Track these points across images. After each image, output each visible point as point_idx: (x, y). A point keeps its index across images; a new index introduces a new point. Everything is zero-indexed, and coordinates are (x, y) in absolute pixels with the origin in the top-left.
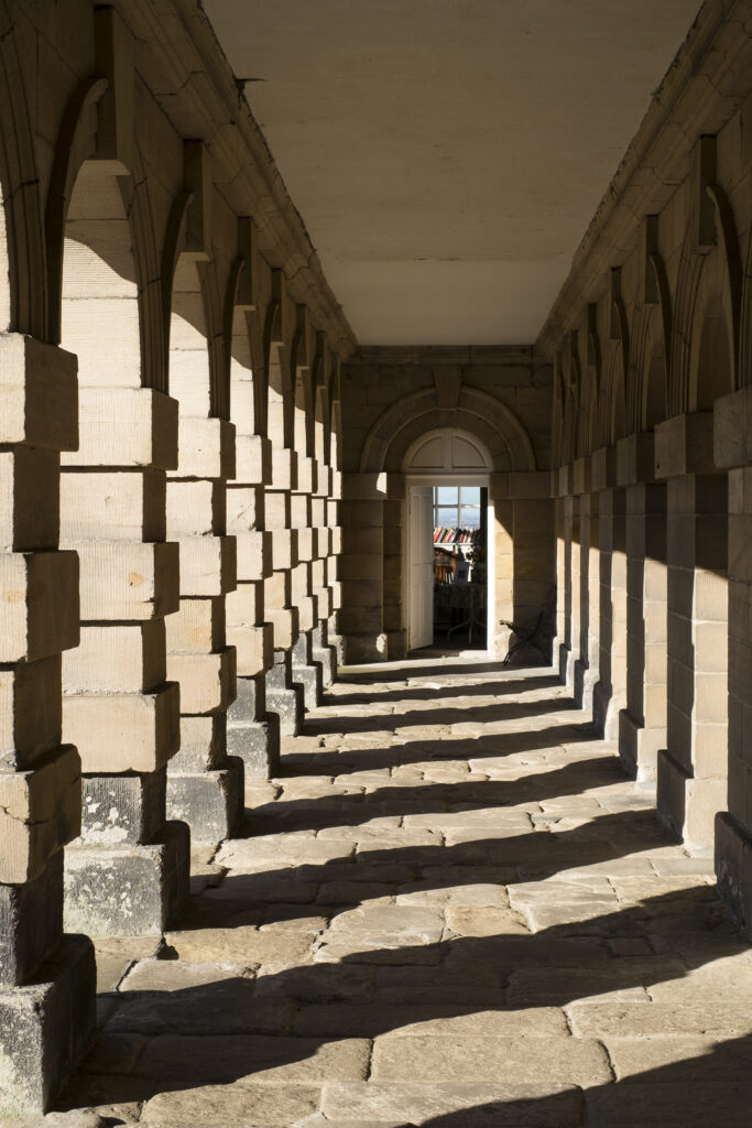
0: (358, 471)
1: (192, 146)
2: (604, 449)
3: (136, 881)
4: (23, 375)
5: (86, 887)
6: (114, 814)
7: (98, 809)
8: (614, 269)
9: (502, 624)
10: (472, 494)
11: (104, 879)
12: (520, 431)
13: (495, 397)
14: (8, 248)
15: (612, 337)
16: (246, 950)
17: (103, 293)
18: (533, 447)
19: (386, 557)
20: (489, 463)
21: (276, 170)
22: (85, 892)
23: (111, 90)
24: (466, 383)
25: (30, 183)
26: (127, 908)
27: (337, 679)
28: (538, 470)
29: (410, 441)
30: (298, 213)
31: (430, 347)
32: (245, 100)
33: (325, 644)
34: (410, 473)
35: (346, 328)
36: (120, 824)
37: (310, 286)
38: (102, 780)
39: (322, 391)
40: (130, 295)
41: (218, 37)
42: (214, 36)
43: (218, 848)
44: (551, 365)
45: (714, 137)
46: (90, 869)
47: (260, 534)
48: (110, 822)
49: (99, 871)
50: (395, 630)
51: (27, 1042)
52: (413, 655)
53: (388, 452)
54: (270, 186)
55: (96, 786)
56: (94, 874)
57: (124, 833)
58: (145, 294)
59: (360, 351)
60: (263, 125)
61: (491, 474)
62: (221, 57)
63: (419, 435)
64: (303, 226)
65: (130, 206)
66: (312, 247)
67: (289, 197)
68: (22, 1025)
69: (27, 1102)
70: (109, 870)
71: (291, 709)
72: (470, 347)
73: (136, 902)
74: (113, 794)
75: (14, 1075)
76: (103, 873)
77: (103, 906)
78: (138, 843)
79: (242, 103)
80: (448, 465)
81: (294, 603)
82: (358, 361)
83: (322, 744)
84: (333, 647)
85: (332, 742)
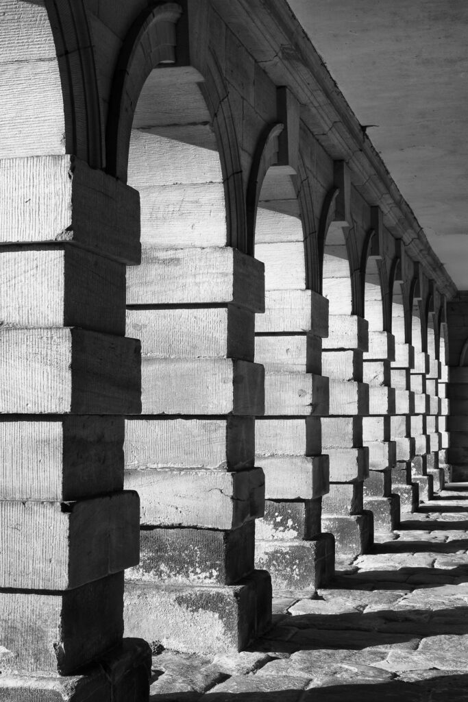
0: (460, 366)
1: (338, 164)
3: (301, 559)
4: (232, 267)
5: (274, 562)
6: (290, 523)
7: (281, 520)
11: (284, 558)
14: (226, 204)
16: (361, 599)
17: (285, 239)
21: (391, 179)
22: (274, 564)
23: (285, 129)
25: (238, 173)
26: (297, 575)
27: (444, 489)
30: (408, 205)
32: (368, 138)
33: (436, 466)
35: (448, 279)
36: (294, 528)
37: (421, 251)
38: (284, 504)
39: (433, 315)
40: (299, 240)
41: (348, 102)
42: (346, 102)
43: (356, 558)
46: (276, 552)
47: (386, 388)
48: (288, 527)
49: (282, 553)
51: (230, 613)
54: (388, 188)
55: (281, 507)
56: (279, 555)
57: (295, 533)
58: (308, 240)
59: (459, 294)
60: (380, 152)
62: (351, 113)
64: (412, 213)
65: (299, 192)
66: (419, 226)
67: (401, 196)
68: (228, 604)
69: (230, 645)
70: (287, 553)
71: (409, 496)
73: (301, 571)
74: (290, 511)
75: (223, 630)
76: (283, 554)
77: (283, 573)
78: (303, 539)
79: (366, 140)
81: (412, 436)
82: (458, 300)
83: (428, 517)
84: (442, 470)
85: (434, 516)
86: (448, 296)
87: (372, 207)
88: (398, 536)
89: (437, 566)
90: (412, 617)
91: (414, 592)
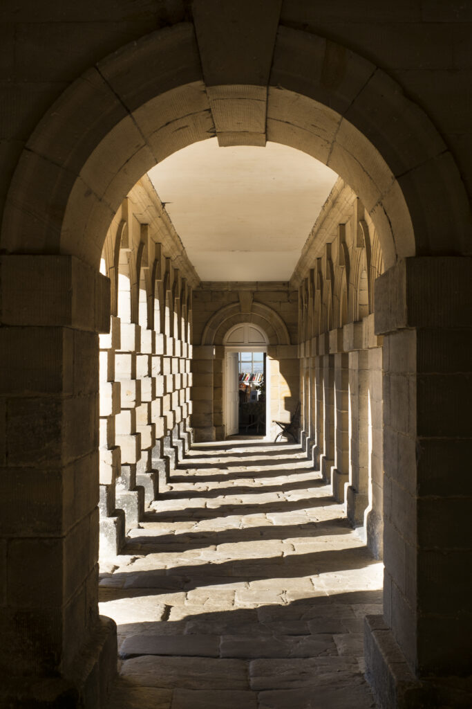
0: (200, 344)
1: (145, 226)
2: (324, 334)
3: (128, 503)
4: (112, 328)
6: (120, 480)
8: (318, 259)
9: (273, 422)
10: (259, 356)
11: (117, 503)
12: (282, 324)
13: (270, 307)
15: (327, 279)
16: (169, 527)
18: (289, 333)
19: (215, 388)
20: (267, 341)
24: (254, 301)
25: (112, 268)
27: (191, 448)
28: (291, 344)
29: (227, 329)
31: (237, 282)
32: (165, 209)
33: (185, 431)
34: (227, 346)
35: (196, 275)
36: (123, 483)
37: (181, 262)
39: (185, 307)
40: (128, 290)
43: (151, 504)
44: (297, 291)
45: (344, 225)
47: (150, 379)
48: (119, 482)
50: (219, 425)
51: (111, 534)
52: (228, 438)
53: (216, 335)
54: (169, 231)
57: (124, 486)
58: (132, 289)
59: (201, 284)
61: (268, 346)
63: (231, 326)
64: (180, 241)
65: (129, 259)
66: (183, 247)
68: (110, 528)
69: (112, 552)
70: (119, 500)
71: (173, 457)
72: (257, 282)
73: (129, 511)
75: (107, 543)
78: (130, 490)
80: (246, 342)
81: (173, 409)
82: (200, 289)
83: (187, 473)
84: (189, 433)
85: (192, 472)
86: (193, 287)
87: (156, 243)
88: (172, 488)
89: (208, 506)
90: (208, 536)
91: (200, 522)
